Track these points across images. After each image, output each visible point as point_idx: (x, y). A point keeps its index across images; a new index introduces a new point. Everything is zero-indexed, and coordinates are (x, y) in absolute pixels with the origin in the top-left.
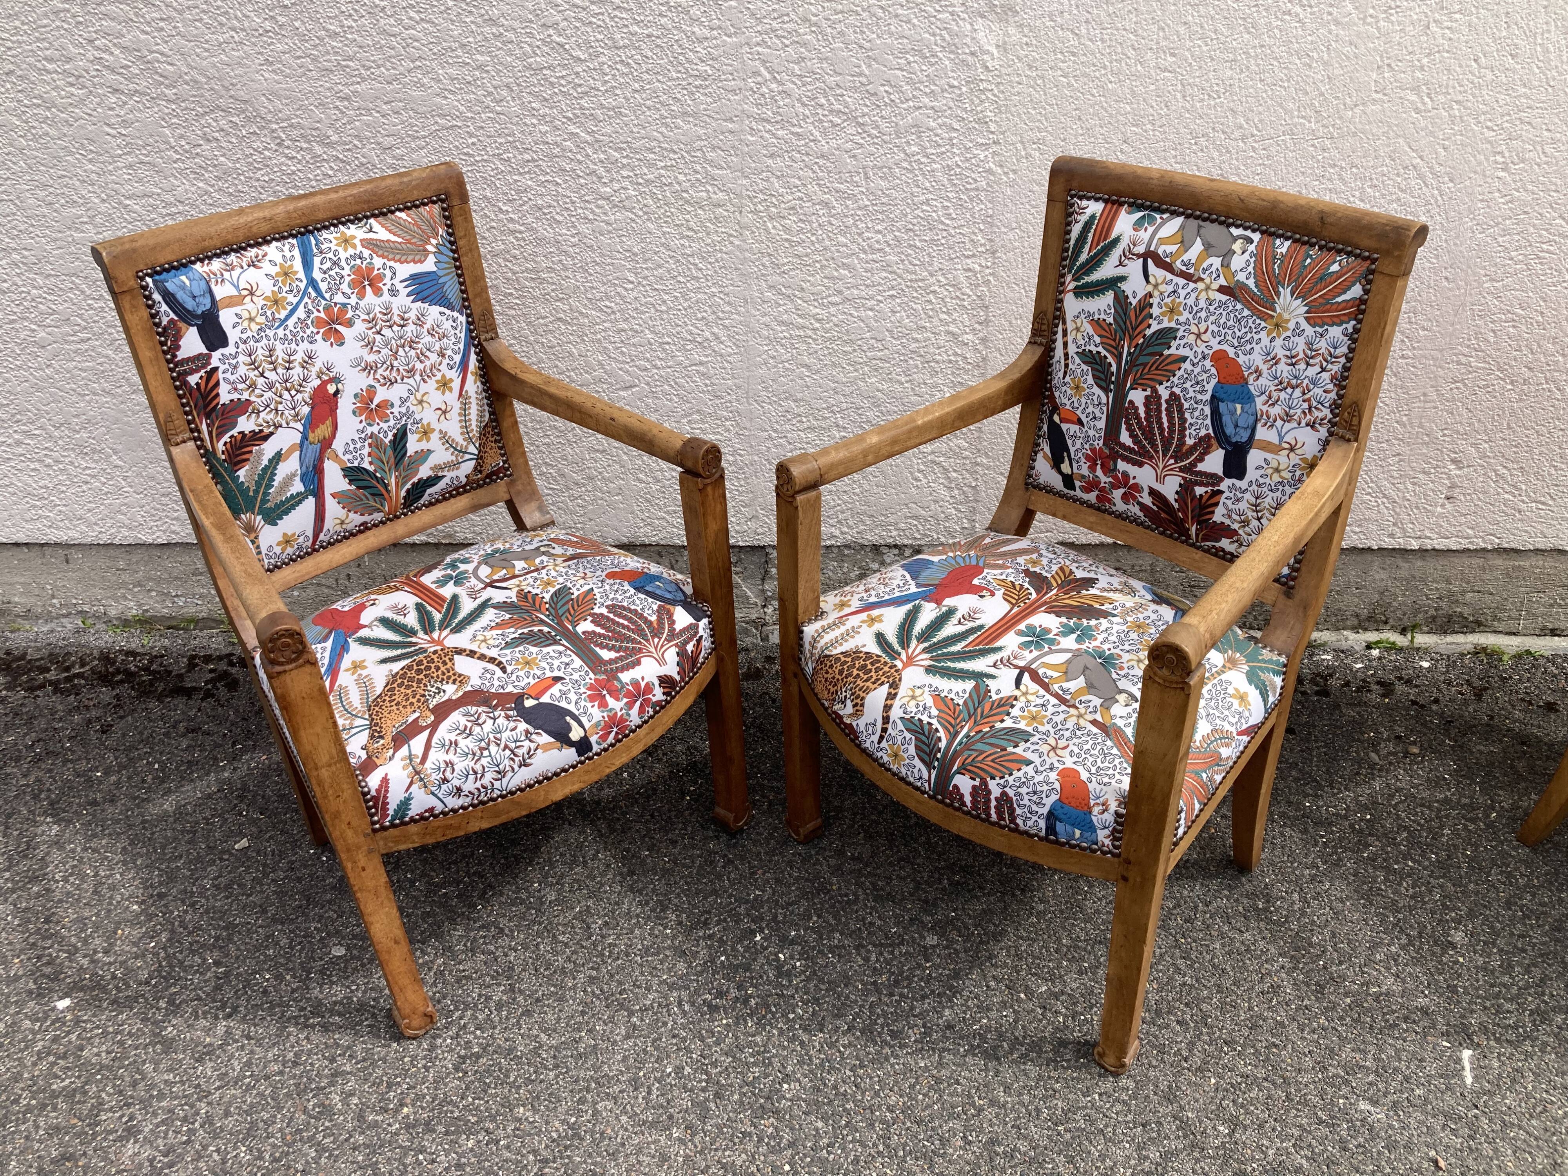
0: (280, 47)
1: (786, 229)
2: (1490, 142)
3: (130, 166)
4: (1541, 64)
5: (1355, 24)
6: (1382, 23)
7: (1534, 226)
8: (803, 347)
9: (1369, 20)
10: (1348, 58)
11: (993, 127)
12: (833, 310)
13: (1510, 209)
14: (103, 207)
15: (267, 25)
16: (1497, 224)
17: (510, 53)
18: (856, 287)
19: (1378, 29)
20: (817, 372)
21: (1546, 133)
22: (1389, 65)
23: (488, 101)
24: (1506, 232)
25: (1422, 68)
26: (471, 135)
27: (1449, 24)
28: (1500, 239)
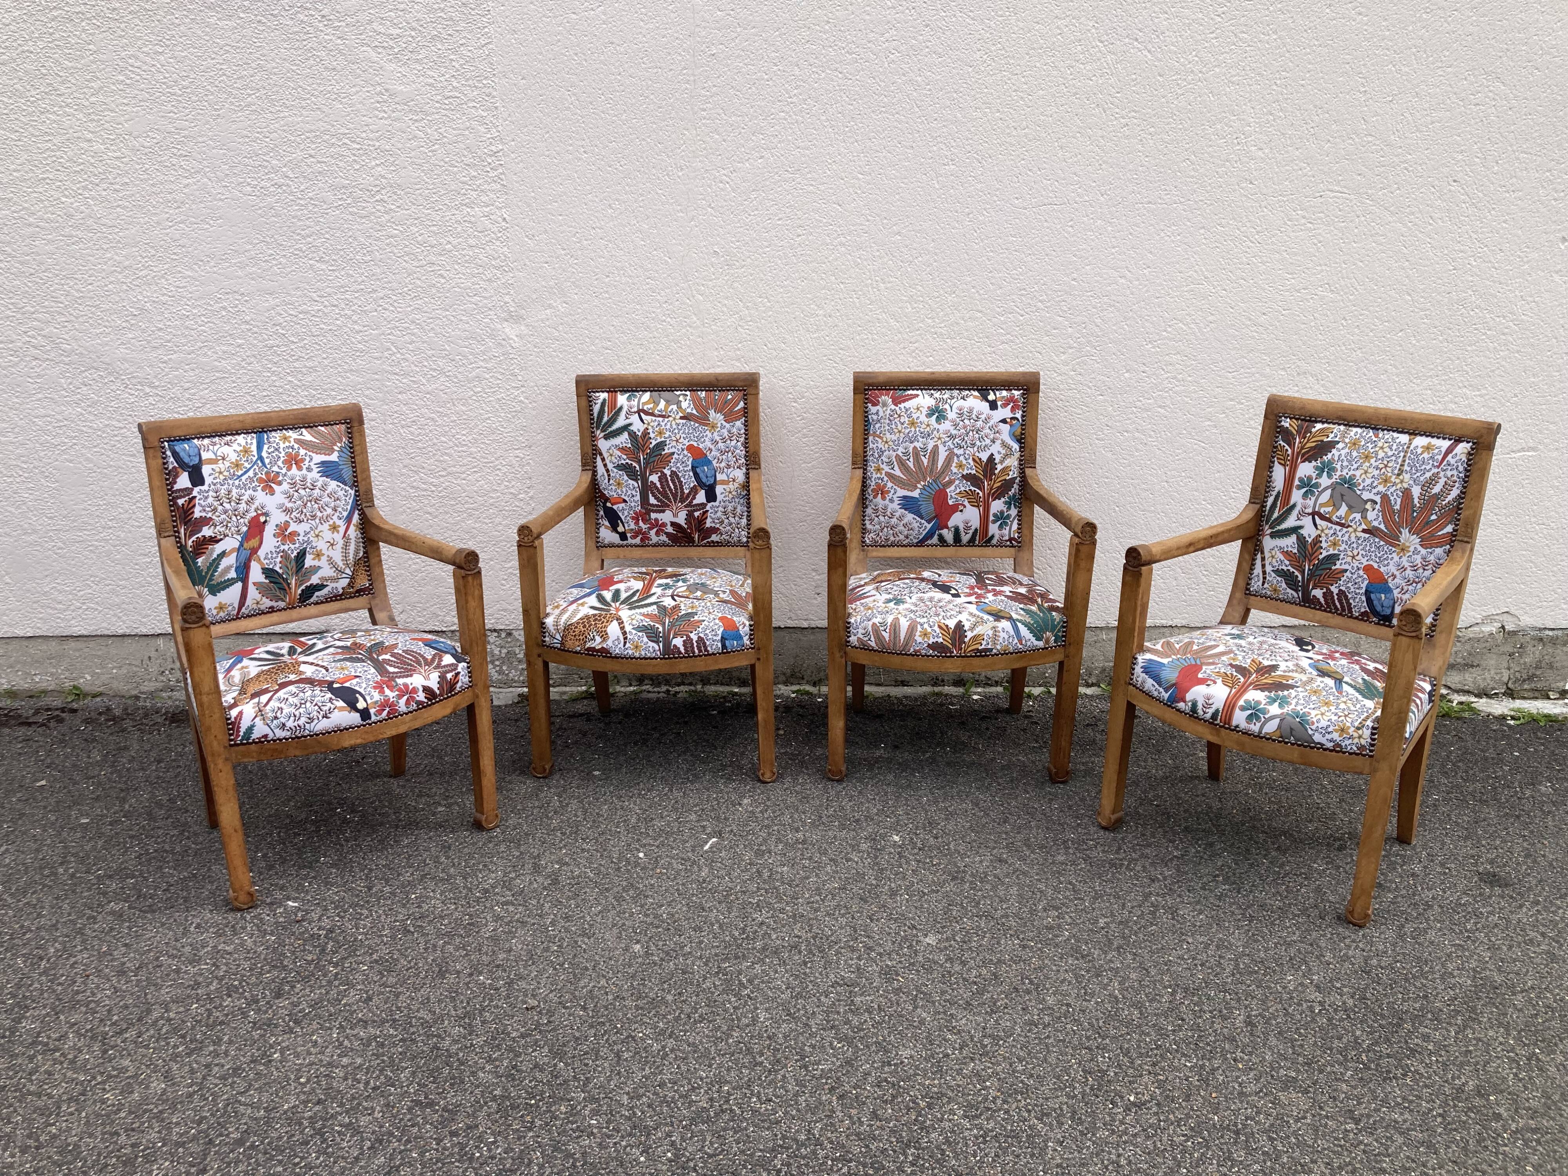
0: (130, 336)
1: (412, 433)
5: (699, 327)
6: (713, 327)
8: (426, 502)
9: (706, 325)
10: (700, 344)
12: (442, 479)
15: (124, 324)
17: (255, 338)
18: (454, 466)
20: (436, 517)
23: (243, 364)
26: (234, 382)
28: (803, 440)
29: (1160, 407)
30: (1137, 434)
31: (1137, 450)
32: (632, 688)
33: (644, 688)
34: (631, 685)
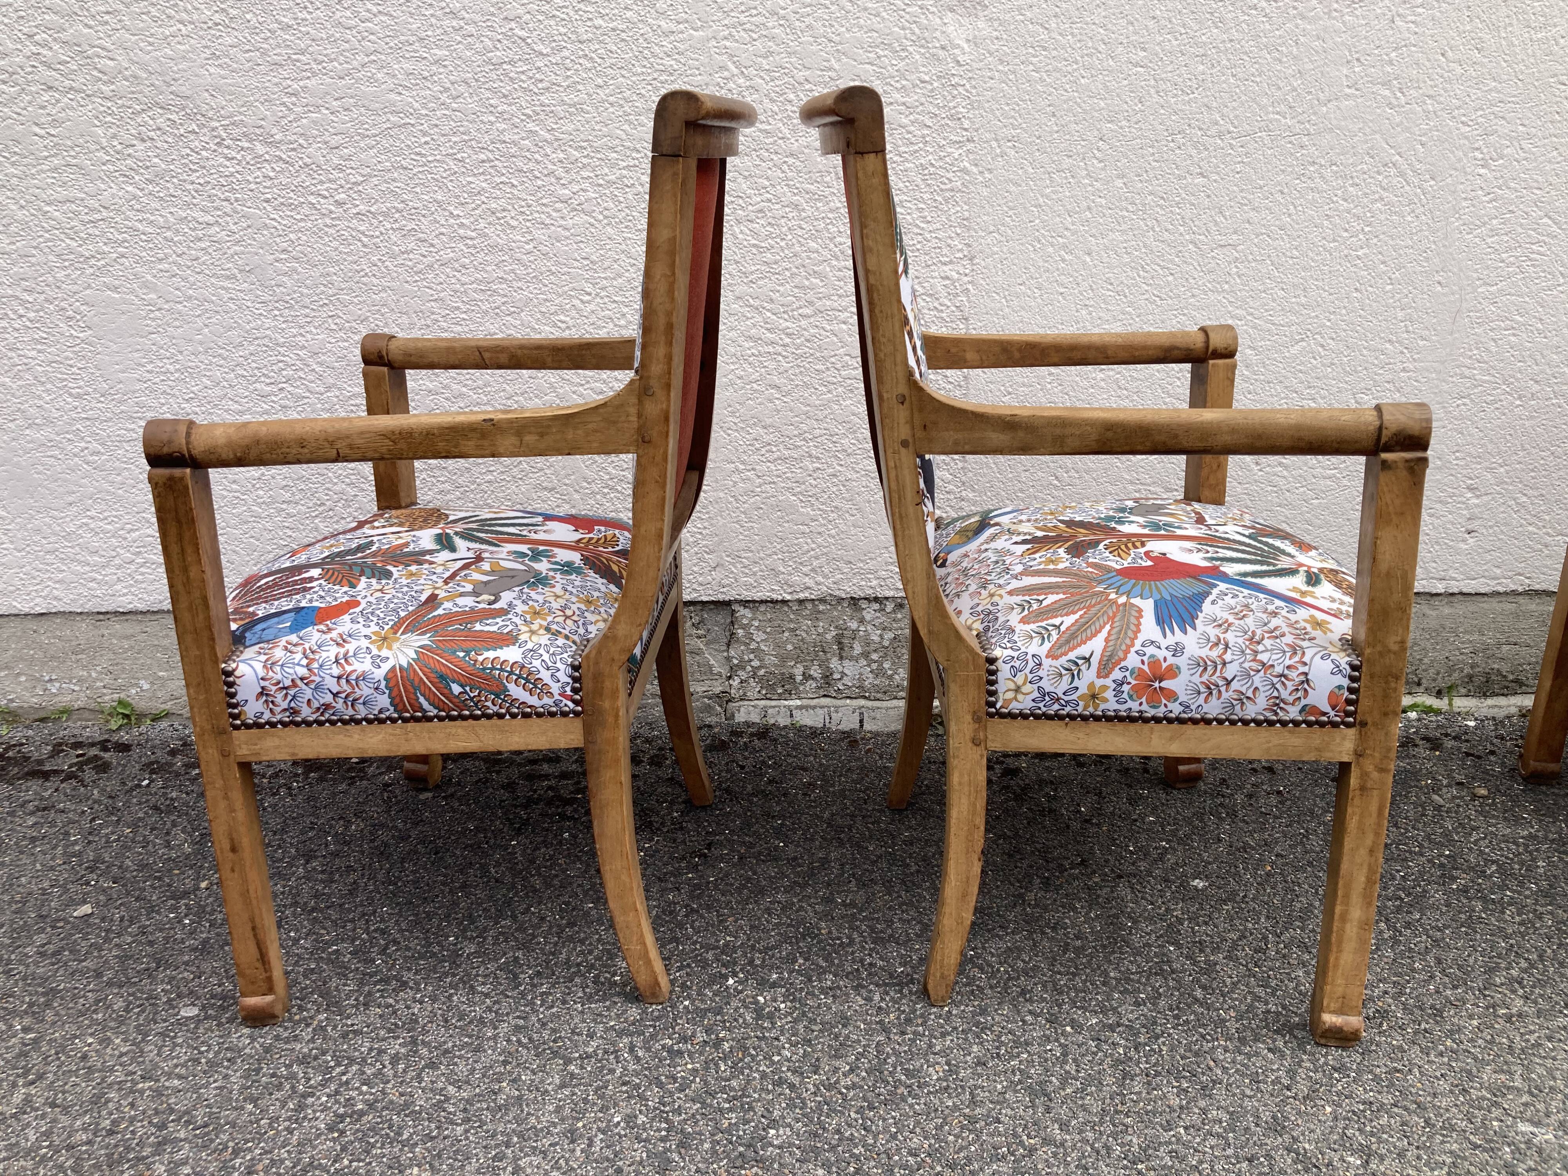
0: (229, 41)
1: (755, 234)
2: (1466, 138)
3: (55, 169)
4: (1507, 58)
5: (1321, 19)
6: (1347, 17)
7: (1521, 225)
8: (772, 365)
9: (1335, 14)
10: (1317, 52)
11: (966, 124)
12: (804, 323)
13: (1495, 208)
14: (20, 214)
15: (217, 18)
16: (1484, 224)
17: (469, 46)
18: (828, 297)
19: (1344, 23)
20: (788, 393)
21: (1521, 128)
22: (1358, 60)
23: (444, 97)
24: (1494, 232)
25: (1391, 62)
26: (425, 134)
28: (1489, 240)
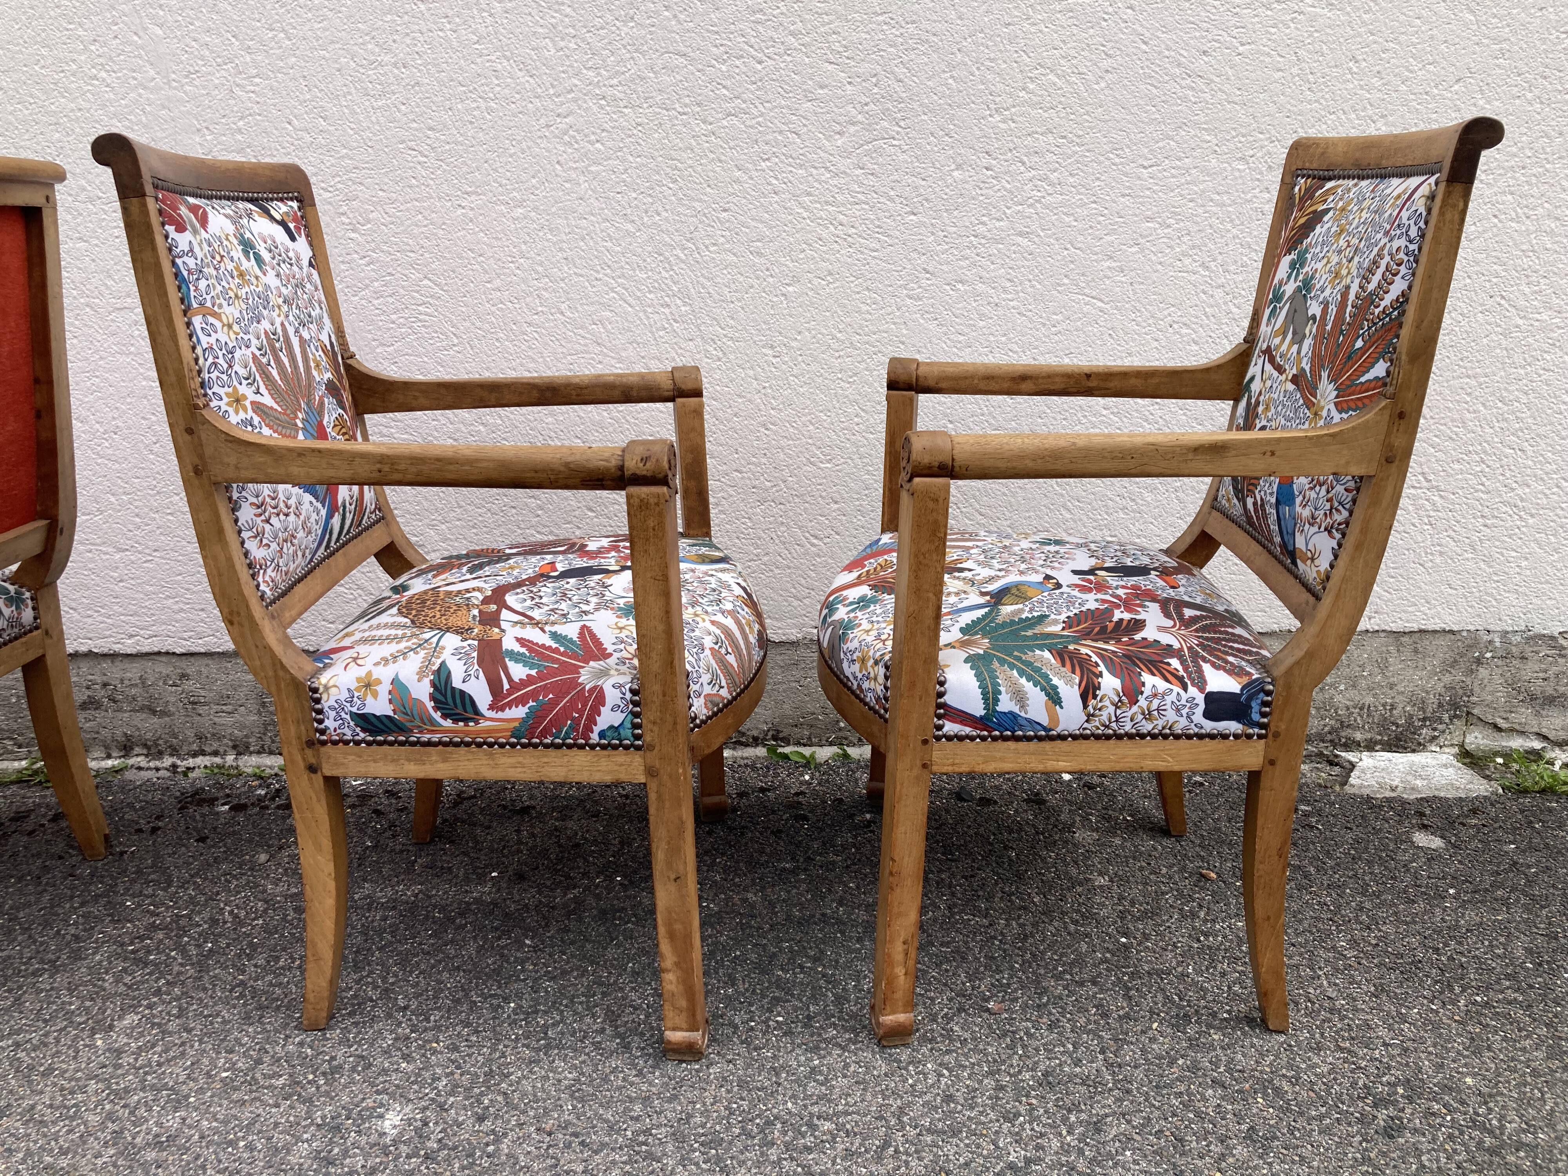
27: (252, 88)
29: (1020, 234)
30: (981, 287)
31: (982, 316)
32: (110, 763)
33: (132, 761)
34: (109, 757)
